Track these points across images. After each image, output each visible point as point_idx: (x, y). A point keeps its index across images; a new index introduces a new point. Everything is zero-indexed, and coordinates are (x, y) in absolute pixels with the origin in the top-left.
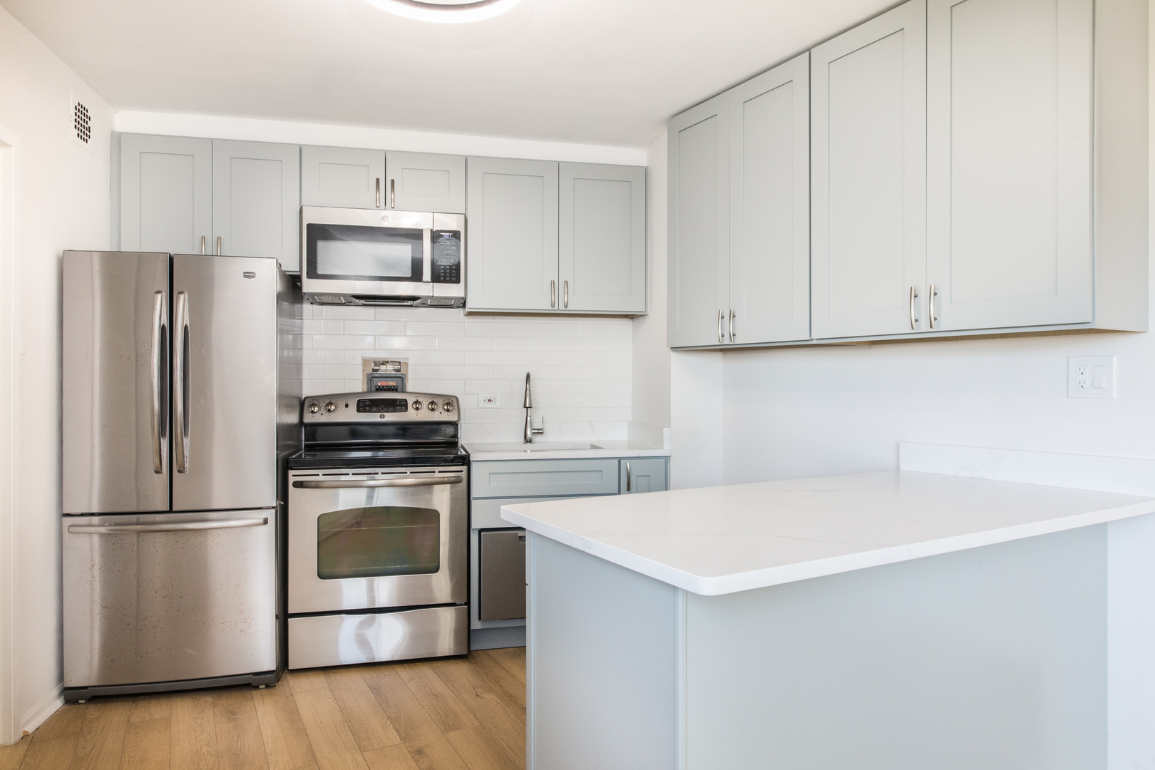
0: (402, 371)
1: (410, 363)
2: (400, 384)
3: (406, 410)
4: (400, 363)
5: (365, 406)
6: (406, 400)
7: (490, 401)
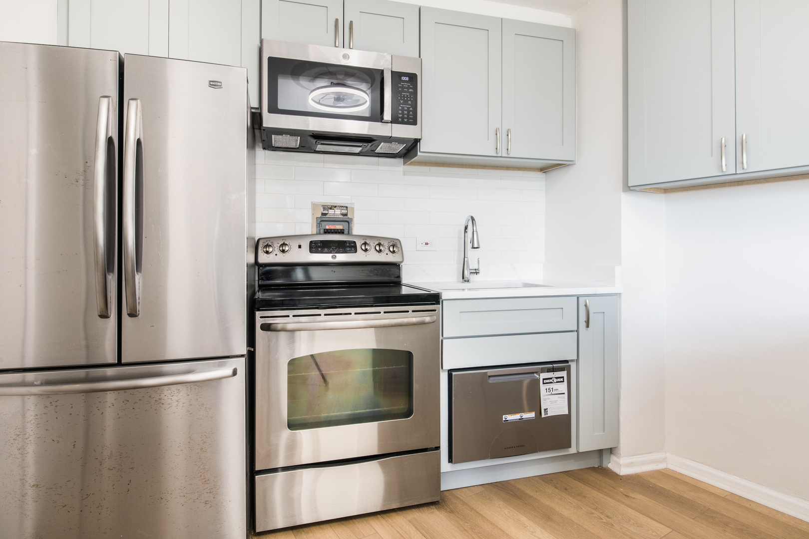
0: (349, 216)
1: (355, 209)
2: (346, 228)
3: (356, 252)
4: (347, 207)
5: (317, 247)
6: (355, 242)
7: (427, 244)
